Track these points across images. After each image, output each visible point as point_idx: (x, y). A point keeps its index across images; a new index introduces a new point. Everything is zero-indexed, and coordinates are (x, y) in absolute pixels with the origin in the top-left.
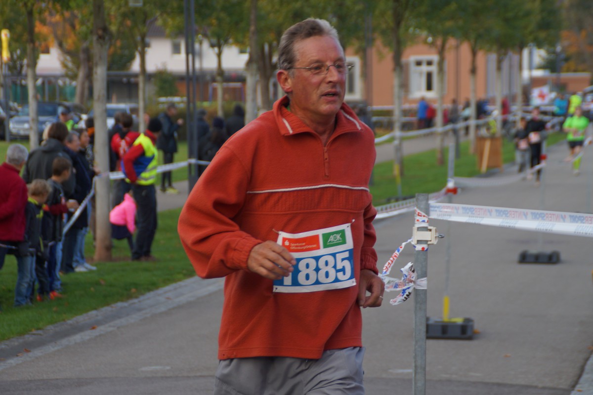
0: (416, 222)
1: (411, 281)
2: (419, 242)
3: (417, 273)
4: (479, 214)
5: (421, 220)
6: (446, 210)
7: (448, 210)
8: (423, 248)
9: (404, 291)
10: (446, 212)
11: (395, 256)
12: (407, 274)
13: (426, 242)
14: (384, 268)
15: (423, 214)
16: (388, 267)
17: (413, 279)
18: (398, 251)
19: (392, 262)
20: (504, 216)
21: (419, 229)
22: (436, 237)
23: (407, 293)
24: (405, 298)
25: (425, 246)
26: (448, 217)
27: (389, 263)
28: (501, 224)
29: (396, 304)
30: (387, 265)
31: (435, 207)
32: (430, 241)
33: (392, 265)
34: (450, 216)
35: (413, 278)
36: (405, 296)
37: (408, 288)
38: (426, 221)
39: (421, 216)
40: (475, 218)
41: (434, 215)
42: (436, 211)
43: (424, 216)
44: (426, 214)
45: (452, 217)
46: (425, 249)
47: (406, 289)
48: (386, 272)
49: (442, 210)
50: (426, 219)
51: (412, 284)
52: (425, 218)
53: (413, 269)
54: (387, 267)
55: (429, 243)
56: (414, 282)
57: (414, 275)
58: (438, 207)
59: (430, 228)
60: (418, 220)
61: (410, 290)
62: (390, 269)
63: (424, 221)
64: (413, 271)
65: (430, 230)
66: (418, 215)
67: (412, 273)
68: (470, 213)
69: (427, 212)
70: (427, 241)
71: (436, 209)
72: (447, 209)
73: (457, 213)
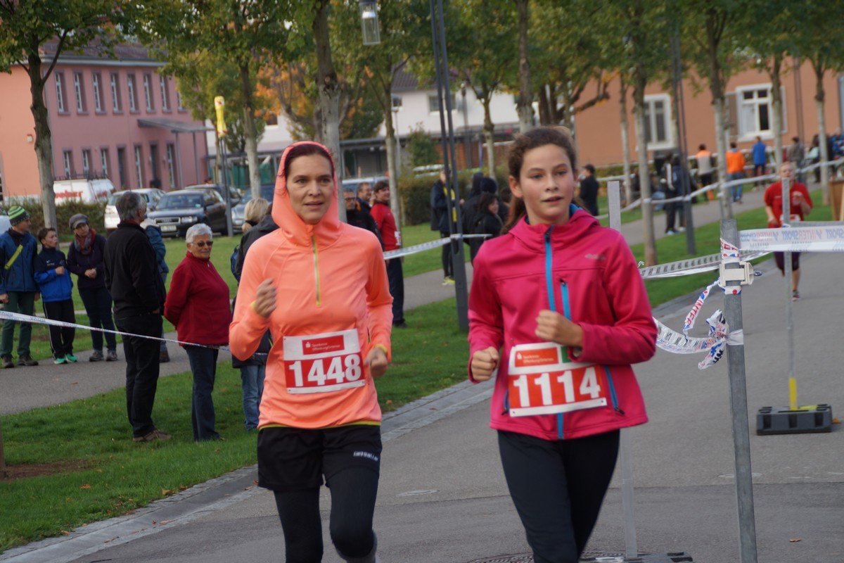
0: (723, 257)
1: (722, 336)
2: (728, 283)
3: (729, 324)
4: (805, 239)
5: (729, 255)
6: (761, 238)
7: (764, 238)
8: (735, 291)
9: (713, 350)
10: (762, 240)
11: (699, 304)
12: (715, 326)
13: (738, 282)
14: (686, 321)
15: (732, 246)
16: (691, 319)
17: (725, 333)
18: (703, 298)
19: (696, 312)
20: (838, 236)
21: (728, 266)
22: (750, 275)
23: (718, 352)
24: (716, 358)
25: (738, 288)
26: (765, 246)
27: (692, 314)
28: (835, 249)
29: (704, 367)
30: (688, 316)
31: (747, 236)
32: (744, 281)
33: (696, 316)
34: (767, 245)
35: (723, 331)
36: (715, 355)
37: (719, 345)
38: (736, 255)
39: (729, 249)
40: (799, 244)
41: (745, 247)
42: (748, 240)
43: (733, 249)
44: (736, 246)
45: (769, 246)
46: (738, 292)
47: (716, 347)
48: (688, 326)
49: (756, 238)
50: (736, 253)
51: (723, 340)
52: (734, 251)
53: (722, 319)
54: (689, 319)
55: (742, 283)
56: (726, 337)
57: (725, 327)
58: (750, 235)
59: (741, 263)
60: (725, 255)
61: (721, 348)
62: (693, 322)
63: (733, 255)
64: (724, 322)
65: (743, 267)
66: (725, 248)
67: (722, 325)
68: (793, 238)
69: (737, 244)
70: (740, 281)
71: (748, 238)
72: (763, 236)
73: (776, 239)
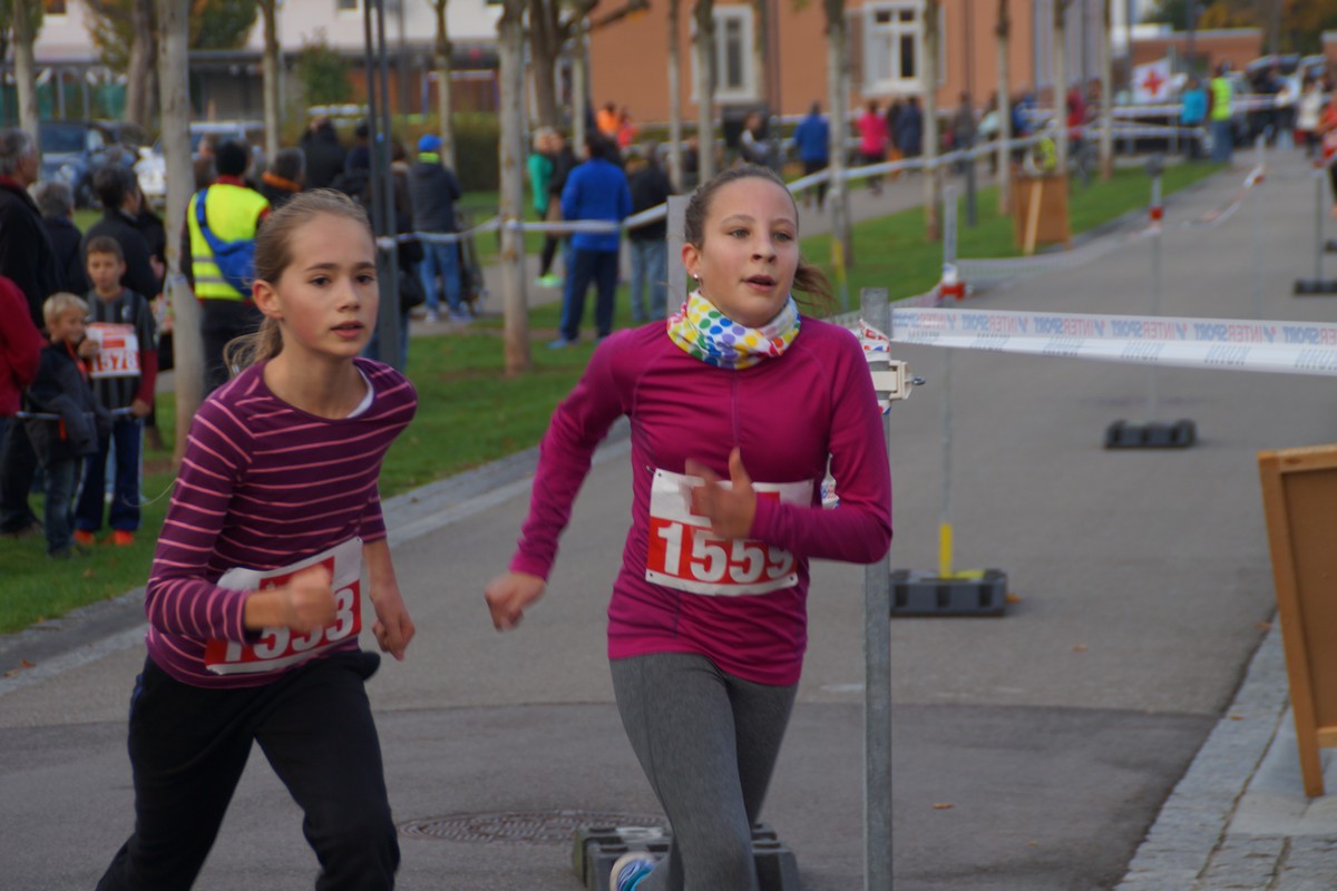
4: (999, 330)
5: (873, 347)
6: (927, 323)
7: (936, 323)
10: (929, 327)
13: (885, 394)
15: (878, 333)
20: (1053, 331)
22: (907, 383)
26: (933, 338)
28: (1047, 350)
31: (904, 317)
32: (895, 392)
34: (937, 335)
38: (885, 348)
39: (873, 338)
40: (990, 338)
41: (901, 336)
42: (906, 325)
43: (880, 338)
44: (885, 332)
45: (940, 338)
49: (919, 322)
50: (885, 346)
52: (882, 341)
55: (892, 396)
58: (911, 317)
59: (893, 363)
63: (880, 349)
65: (895, 368)
66: (867, 335)
68: (979, 327)
69: (887, 329)
70: (889, 392)
71: (906, 321)
72: (930, 320)
73: (952, 327)
